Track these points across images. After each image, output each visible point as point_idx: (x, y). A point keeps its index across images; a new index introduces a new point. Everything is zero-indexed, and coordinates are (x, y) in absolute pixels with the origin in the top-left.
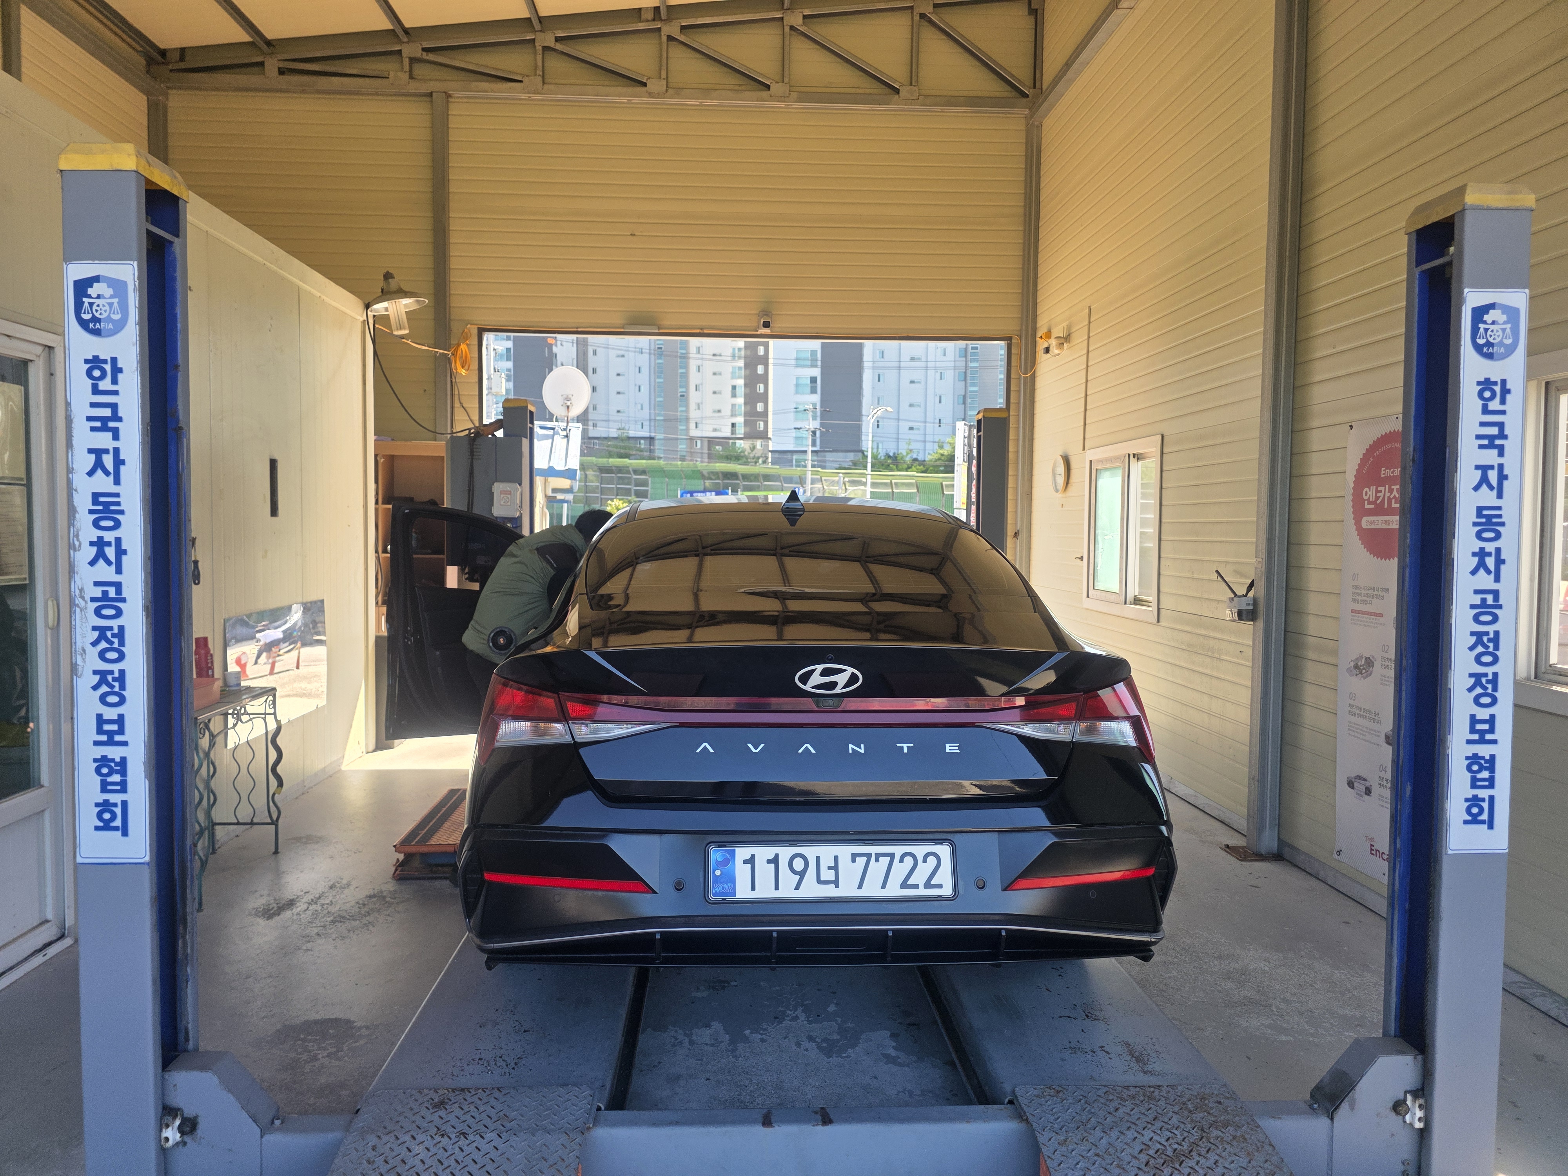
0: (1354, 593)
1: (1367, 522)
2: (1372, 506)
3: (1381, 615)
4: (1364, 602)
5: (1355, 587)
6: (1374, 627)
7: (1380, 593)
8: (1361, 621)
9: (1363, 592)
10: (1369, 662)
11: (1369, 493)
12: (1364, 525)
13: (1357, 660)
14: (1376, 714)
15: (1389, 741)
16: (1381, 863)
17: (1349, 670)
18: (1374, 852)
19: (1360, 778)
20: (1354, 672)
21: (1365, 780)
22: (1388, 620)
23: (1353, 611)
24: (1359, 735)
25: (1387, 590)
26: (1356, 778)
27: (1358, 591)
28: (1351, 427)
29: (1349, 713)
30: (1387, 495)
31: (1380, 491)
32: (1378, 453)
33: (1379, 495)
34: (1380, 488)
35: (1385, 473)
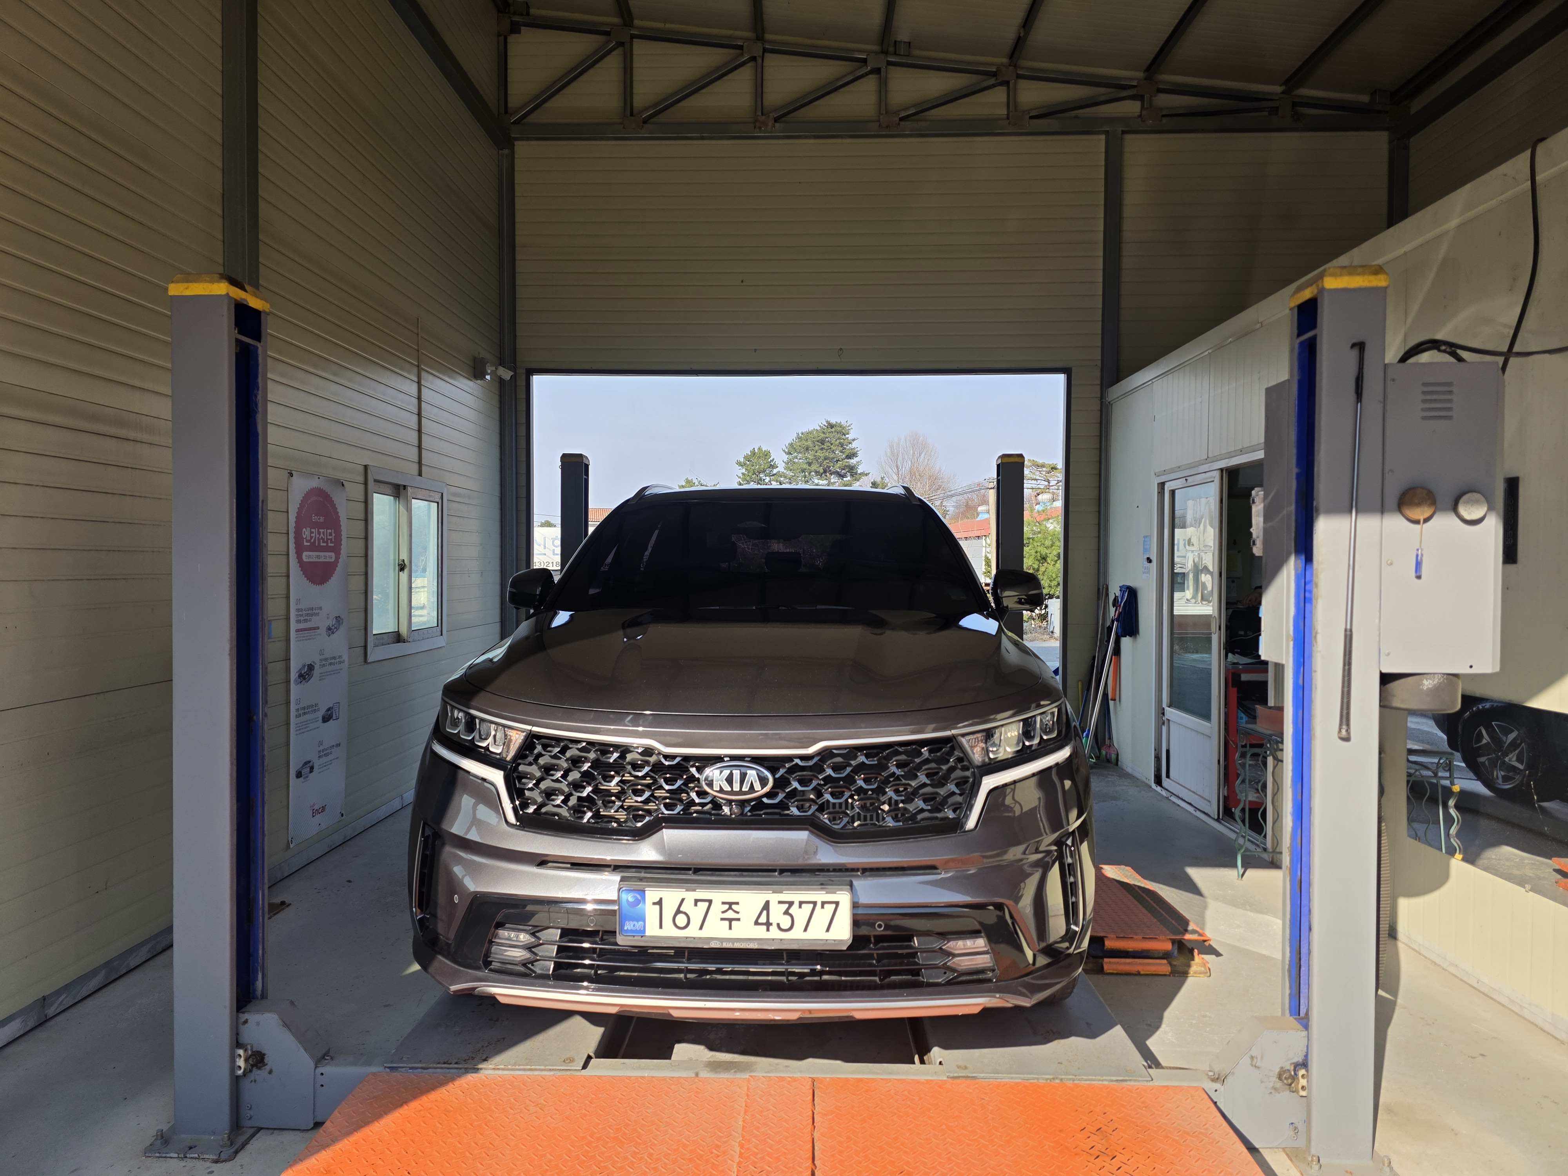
0: (297, 615)
1: (306, 556)
2: (309, 544)
3: (318, 628)
4: (305, 621)
5: (298, 610)
6: (313, 639)
7: (317, 611)
8: (304, 637)
9: (304, 612)
10: (311, 667)
11: (306, 533)
12: (305, 559)
13: (301, 669)
14: (316, 705)
15: (326, 719)
16: (318, 817)
17: (296, 681)
18: (315, 812)
19: (306, 763)
20: (300, 680)
21: (309, 762)
22: (323, 630)
23: (297, 631)
24: (304, 730)
25: (320, 608)
26: (303, 766)
27: (301, 613)
28: (291, 475)
29: (297, 716)
30: (317, 536)
31: (313, 533)
32: (309, 502)
33: (312, 535)
34: (313, 530)
35: (315, 518)
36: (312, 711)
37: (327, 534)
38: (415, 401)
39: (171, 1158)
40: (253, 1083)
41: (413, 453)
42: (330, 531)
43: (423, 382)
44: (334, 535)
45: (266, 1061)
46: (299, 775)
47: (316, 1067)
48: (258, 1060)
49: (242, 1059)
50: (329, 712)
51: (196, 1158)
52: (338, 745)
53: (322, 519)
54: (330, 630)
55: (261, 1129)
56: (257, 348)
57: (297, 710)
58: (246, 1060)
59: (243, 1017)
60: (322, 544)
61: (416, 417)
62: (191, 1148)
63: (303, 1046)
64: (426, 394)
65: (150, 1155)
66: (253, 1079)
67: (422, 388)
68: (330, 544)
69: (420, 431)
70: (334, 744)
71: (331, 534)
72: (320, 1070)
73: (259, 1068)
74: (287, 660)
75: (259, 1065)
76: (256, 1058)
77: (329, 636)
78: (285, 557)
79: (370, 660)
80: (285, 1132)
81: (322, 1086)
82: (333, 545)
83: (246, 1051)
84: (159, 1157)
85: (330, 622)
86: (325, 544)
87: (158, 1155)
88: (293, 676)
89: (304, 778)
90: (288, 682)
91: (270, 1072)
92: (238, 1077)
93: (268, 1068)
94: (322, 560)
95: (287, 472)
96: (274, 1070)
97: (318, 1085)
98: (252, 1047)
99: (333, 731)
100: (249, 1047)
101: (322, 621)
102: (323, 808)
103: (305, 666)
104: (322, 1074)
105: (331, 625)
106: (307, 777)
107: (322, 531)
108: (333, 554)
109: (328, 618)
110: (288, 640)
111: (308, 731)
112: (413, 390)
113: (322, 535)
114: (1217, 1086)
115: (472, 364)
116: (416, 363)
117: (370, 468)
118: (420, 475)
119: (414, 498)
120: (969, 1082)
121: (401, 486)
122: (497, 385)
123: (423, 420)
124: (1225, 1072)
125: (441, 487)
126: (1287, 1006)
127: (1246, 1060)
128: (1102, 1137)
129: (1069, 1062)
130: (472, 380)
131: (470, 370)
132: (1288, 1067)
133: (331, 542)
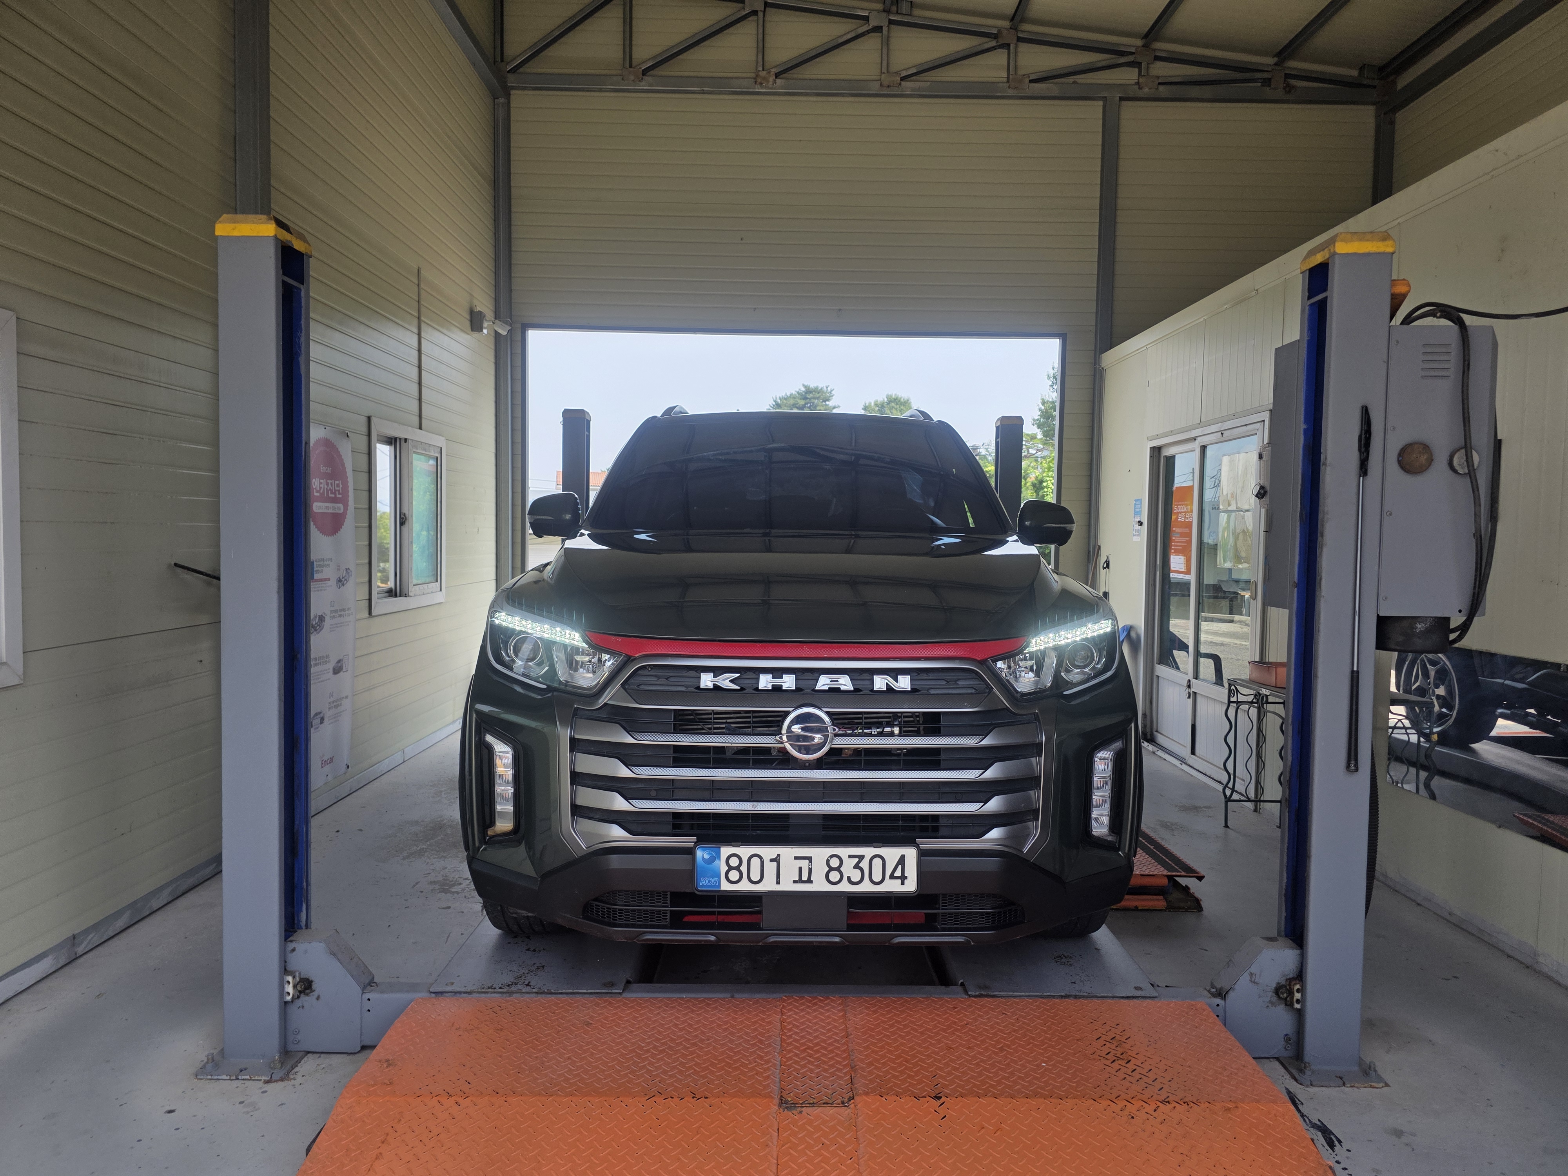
1: (316, 506)
2: (318, 494)
3: (329, 579)
6: (325, 590)
7: (328, 562)
10: (322, 619)
11: (316, 484)
14: (327, 656)
15: (336, 671)
16: (327, 768)
18: (324, 763)
19: (317, 714)
21: (320, 713)
22: (333, 582)
24: (316, 681)
25: (331, 560)
30: (326, 486)
31: (321, 483)
33: (321, 486)
34: (321, 481)
35: (323, 469)
36: (323, 662)
37: (335, 485)
38: (416, 353)
39: (223, 1079)
40: (301, 1008)
41: (414, 405)
42: (338, 482)
43: (423, 334)
44: (341, 486)
45: (313, 987)
47: (362, 994)
48: (306, 986)
49: (291, 985)
50: (339, 664)
51: (248, 1079)
53: (329, 471)
54: (341, 582)
55: (307, 1053)
56: (301, 290)
58: (294, 987)
59: (292, 945)
60: (331, 495)
61: (416, 370)
62: (241, 1071)
63: (350, 974)
64: (425, 346)
65: (203, 1077)
66: (301, 1004)
67: (423, 340)
68: (338, 496)
69: (420, 383)
71: (338, 485)
72: (366, 996)
73: (309, 994)
75: (309, 991)
76: (304, 984)
77: (339, 588)
79: (373, 614)
80: (330, 1056)
81: (369, 1010)
82: (341, 496)
83: (294, 977)
84: (211, 1079)
85: (342, 573)
86: (333, 496)
87: (209, 1077)
89: (315, 729)
91: (319, 998)
92: (286, 1003)
93: (315, 994)
94: (331, 511)
96: (321, 996)
97: (365, 1010)
98: (300, 974)
100: (297, 974)
101: (335, 573)
102: (331, 760)
103: (316, 617)
104: (369, 999)
105: (341, 577)
106: (318, 728)
107: (329, 481)
108: (341, 505)
109: (338, 570)
111: (320, 682)
112: (414, 341)
113: (330, 486)
114: (1218, 1001)
115: (468, 317)
116: (416, 314)
117: (374, 420)
118: (420, 428)
119: (415, 452)
120: (990, 1000)
121: (400, 439)
122: (492, 340)
123: (423, 373)
124: (1227, 987)
125: (440, 441)
126: (1283, 928)
127: (1246, 976)
128: (1116, 1044)
129: (1082, 981)
130: (468, 334)
131: (468, 324)
132: (1284, 983)
133: (339, 494)
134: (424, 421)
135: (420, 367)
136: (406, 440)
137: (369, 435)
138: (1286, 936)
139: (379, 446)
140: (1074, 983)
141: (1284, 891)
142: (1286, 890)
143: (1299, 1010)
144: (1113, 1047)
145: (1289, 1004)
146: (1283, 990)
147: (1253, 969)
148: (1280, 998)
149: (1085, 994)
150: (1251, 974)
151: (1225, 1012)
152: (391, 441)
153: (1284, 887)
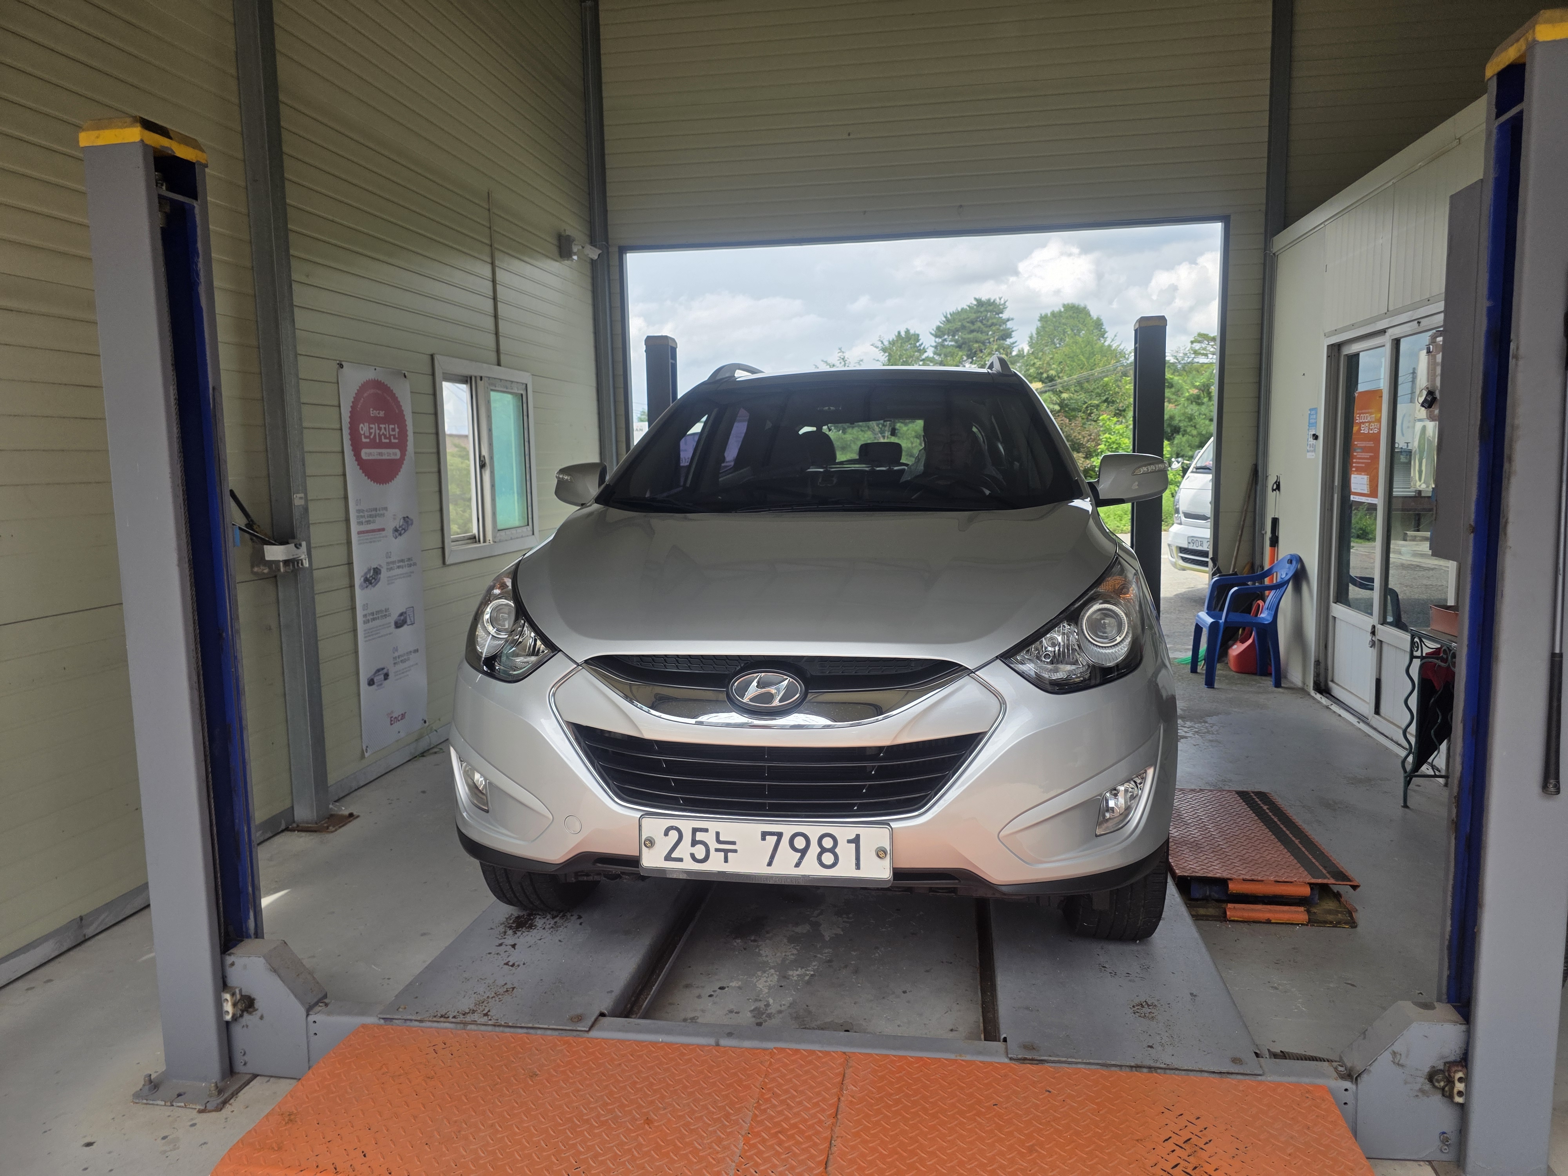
0: (358, 517)
1: (366, 453)
2: (368, 440)
3: (383, 530)
4: (368, 522)
5: (358, 511)
6: (379, 541)
7: (380, 512)
8: (367, 539)
11: (364, 429)
12: (364, 457)
13: (366, 574)
14: (387, 610)
15: (398, 625)
16: (397, 725)
17: (361, 586)
18: (393, 720)
19: (378, 671)
20: (365, 585)
21: (383, 669)
22: (389, 532)
23: (359, 533)
24: (375, 636)
25: (386, 509)
26: (376, 673)
27: (361, 514)
28: (341, 366)
29: (365, 622)
30: (378, 431)
31: (372, 428)
32: (366, 395)
33: (371, 431)
34: (371, 426)
35: (373, 413)
36: (382, 616)
37: (391, 429)
38: (490, 284)
39: (157, 1105)
40: (245, 1028)
41: (490, 340)
42: (393, 426)
43: (497, 263)
44: (397, 430)
45: (257, 1005)
46: (371, 682)
47: (308, 1015)
48: (247, 1004)
49: (230, 1003)
50: (402, 618)
51: (182, 1107)
52: (416, 651)
53: (382, 414)
54: (398, 532)
55: (258, 1075)
56: (194, 207)
57: (365, 616)
58: (235, 1005)
59: (229, 959)
60: (384, 441)
61: (491, 302)
62: (179, 1095)
63: (293, 992)
64: (501, 275)
65: (137, 1101)
66: (245, 1024)
67: (497, 269)
68: (393, 441)
69: (496, 317)
70: (412, 649)
71: (393, 430)
72: (311, 1018)
73: (250, 1013)
74: (350, 564)
75: (250, 1010)
76: (245, 1003)
77: (396, 538)
78: (340, 455)
79: (448, 562)
80: (282, 1080)
81: (316, 1034)
82: (396, 441)
83: (233, 995)
84: (146, 1104)
85: (398, 522)
86: (387, 441)
87: (145, 1101)
88: (358, 580)
89: (378, 686)
90: (352, 586)
91: (262, 1018)
92: (227, 1023)
93: (258, 1014)
94: (385, 457)
95: (334, 365)
96: (264, 1016)
97: (311, 1033)
98: (240, 991)
99: (406, 637)
100: (237, 992)
101: (390, 522)
102: (403, 716)
103: (370, 570)
104: (315, 1022)
105: (398, 527)
106: (381, 684)
107: (382, 426)
108: (397, 451)
109: (395, 519)
110: (349, 543)
111: (379, 637)
112: (487, 271)
113: (383, 430)
114: (1347, 1084)
115: (556, 242)
116: (488, 242)
117: (437, 358)
118: (499, 364)
119: (492, 390)
120: (1034, 1067)
121: (476, 377)
122: (588, 266)
123: (499, 304)
124: (1359, 1068)
125: (525, 377)
126: (1444, 990)
127: (1386, 1056)
128: (1189, 1151)
129: (1162, 1045)
130: (557, 261)
131: (555, 250)
132: (1442, 1067)
133: (395, 438)
134: (502, 357)
135: (495, 299)
136: (481, 378)
137: (433, 374)
138: (1448, 1002)
139: (446, 385)
140: (1151, 1047)
141: (1447, 943)
142: (1450, 941)
143: (1462, 1106)
144: (1184, 1154)
145: (1448, 1095)
146: (1440, 1077)
147: (1397, 1047)
148: (1434, 1086)
149: (1162, 1066)
150: (1394, 1054)
151: (1356, 1099)
152: (465, 379)
153: (1447, 937)
